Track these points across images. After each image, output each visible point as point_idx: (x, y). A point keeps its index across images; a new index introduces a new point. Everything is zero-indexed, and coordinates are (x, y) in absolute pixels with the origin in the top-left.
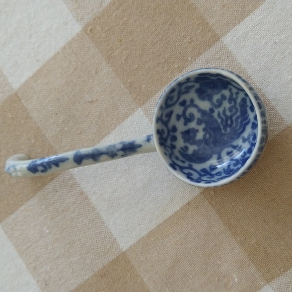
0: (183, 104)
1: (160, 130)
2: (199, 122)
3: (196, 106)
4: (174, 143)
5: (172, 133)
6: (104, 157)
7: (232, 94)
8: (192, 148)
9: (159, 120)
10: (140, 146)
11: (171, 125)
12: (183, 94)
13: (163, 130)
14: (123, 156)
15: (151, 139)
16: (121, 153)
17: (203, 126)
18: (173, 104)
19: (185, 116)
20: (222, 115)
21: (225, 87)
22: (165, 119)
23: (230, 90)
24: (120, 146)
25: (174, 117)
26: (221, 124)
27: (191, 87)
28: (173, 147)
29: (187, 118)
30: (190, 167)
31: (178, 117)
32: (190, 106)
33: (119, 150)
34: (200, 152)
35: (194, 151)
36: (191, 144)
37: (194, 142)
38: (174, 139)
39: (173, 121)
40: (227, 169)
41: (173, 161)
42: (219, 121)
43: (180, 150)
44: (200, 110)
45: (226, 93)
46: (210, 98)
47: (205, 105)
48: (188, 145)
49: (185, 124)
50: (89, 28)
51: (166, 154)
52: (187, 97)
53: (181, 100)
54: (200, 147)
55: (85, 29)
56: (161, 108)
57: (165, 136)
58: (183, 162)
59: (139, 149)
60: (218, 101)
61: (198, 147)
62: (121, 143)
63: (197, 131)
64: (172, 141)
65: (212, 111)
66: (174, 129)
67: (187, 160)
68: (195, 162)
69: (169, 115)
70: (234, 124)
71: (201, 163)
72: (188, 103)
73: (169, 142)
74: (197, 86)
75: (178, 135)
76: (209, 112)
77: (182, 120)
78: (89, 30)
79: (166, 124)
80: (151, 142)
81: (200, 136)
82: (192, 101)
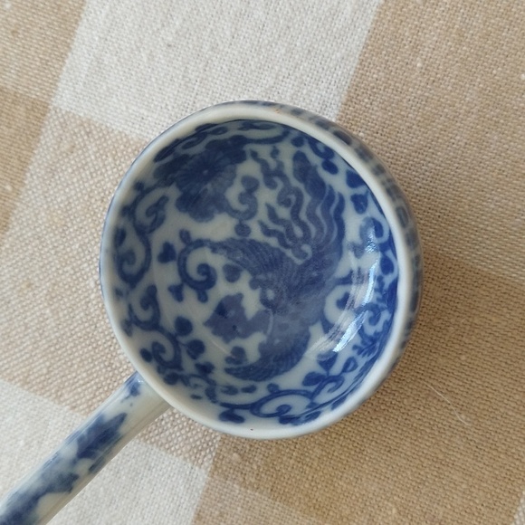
0: (167, 254)
1: (149, 348)
2: (232, 274)
3: (200, 243)
4: (202, 359)
5: (183, 340)
6: (46, 502)
7: (264, 164)
8: (252, 345)
9: (129, 325)
10: (122, 418)
11: (168, 320)
12: (152, 231)
13: (155, 344)
14: (94, 470)
15: (138, 385)
16: (85, 465)
17: (245, 278)
18: (144, 270)
19: (191, 279)
20: (272, 226)
21: (240, 157)
22: (144, 315)
23: (255, 155)
24: (70, 451)
25: (165, 300)
26: (283, 249)
27: (160, 205)
28: (206, 370)
29: (196, 282)
30: (276, 392)
31: (177, 293)
32: (186, 251)
33: (74, 462)
34: (277, 341)
35: (263, 349)
36: (245, 335)
37: (249, 328)
38: (197, 348)
39: (170, 310)
40: (363, 342)
41: (224, 405)
42: (273, 242)
43: (228, 366)
44: (215, 247)
45: (249, 168)
46: (220, 205)
47: (220, 228)
48: (238, 342)
49: (203, 298)
51: (196, 397)
52: (167, 233)
53: (157, 249)
54: (269, 331)
56: (117, 294)
57: (169, 355)
58: (250, 390)
59: (123, 429)
60: (242, 198)
61: (265, 333)
63: (240, 296)
64: (194, 357)
65: (242, 229)
66: (184, 325)
67: (257, 380)
68: (278, 373)
69: (151, 299)
70: (313, 230)
71: (293, 365)
72: (179, 246)
73: (189, 365)
74: (173, 193)
75: (202, 333)
76: (237, 237)
77: (189, 294)
79: (154, 325)
80: (143, 390)
81: (252, 304)
82: (185, 236)
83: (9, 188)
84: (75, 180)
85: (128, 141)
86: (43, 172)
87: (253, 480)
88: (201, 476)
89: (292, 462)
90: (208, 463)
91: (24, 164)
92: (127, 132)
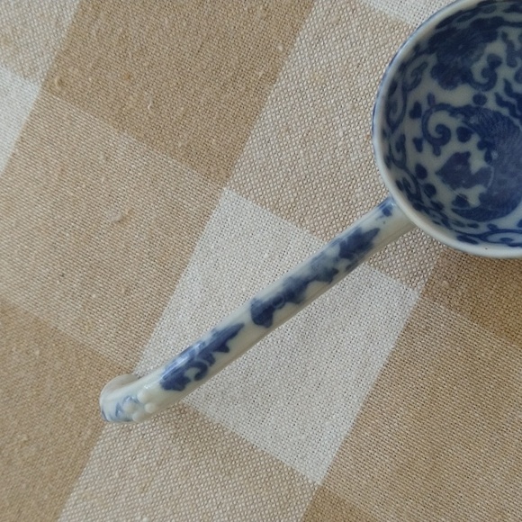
0: (416, 112)
1: (401, 180)
2: (464, 135)
3: (443, 107)
4: (435, 199)
5: (421, 182)
6: (313, 287)
7: (510, 45)
8: (473, 195)
9: (389, 161)
10: (375, 232)
11: (411, 165)
12: (411, 90)
13: (404, 180)
14: (349, 268)
15: (391, 207)
16: (344, 263)
17: (475, 139)
18: (400, 120)
19: (429, 135)
20: (506, 98)
21: (491, 37)
22: (398, 156)
23: (505, 36)
24: (334, 251)
25: (410, 146)
26: (512, 118)
27: (420, 69)
28: (438, 207)
29: (434, 139)
30: (495, 230)
31: (418, 144)
32: (429, 112)
33: (336, 260)
34: (495, 193)
35: (482, 198)
36: (469, 186)
37: (472, 181)
38: (431, 190)
39: (413, 157)
42: (505, 112)
43: (455, 207)
44: (454, 111)
45: (497, 48)
46: (467, 78)
47: (461, 96)
48: (462, 191)
49: (437, 152)
50: (56, 81)
51: (436, 223)
52: (419, 95)
53: (410, 106)
54: (490, 184)
55: (47, 87)
56: (384, 134)
57: (413, 190)
58: (474, 226)
59: (376, 241)
60: (484, 73)
61: (486, 185)
62: (334, 244)
63: (468, 154)
64: (429, 196)
65: (479, 99)
66: (421, 171)
67: (479, 220)
68: (495, 215)
69: (401, 146)
71: (508, 213)
72: (425, 107)
73: (426, 201)
74: (432, 60)
75: (434, 179)
76: (474, 105)
77: (427, 147)
78: (58, 85)
79: (402, 165)
80: (395, 212)
81: (477, 163)
82: (431, 98)
83: (281, 48)
84: (337, 47)
85: (386, 19)
86: (311, 38)
87: (457, 304)
88: (413, 296)
89: (492, 292)
90: (421, 286)
91: (295, 30)
92: (387, 12)
